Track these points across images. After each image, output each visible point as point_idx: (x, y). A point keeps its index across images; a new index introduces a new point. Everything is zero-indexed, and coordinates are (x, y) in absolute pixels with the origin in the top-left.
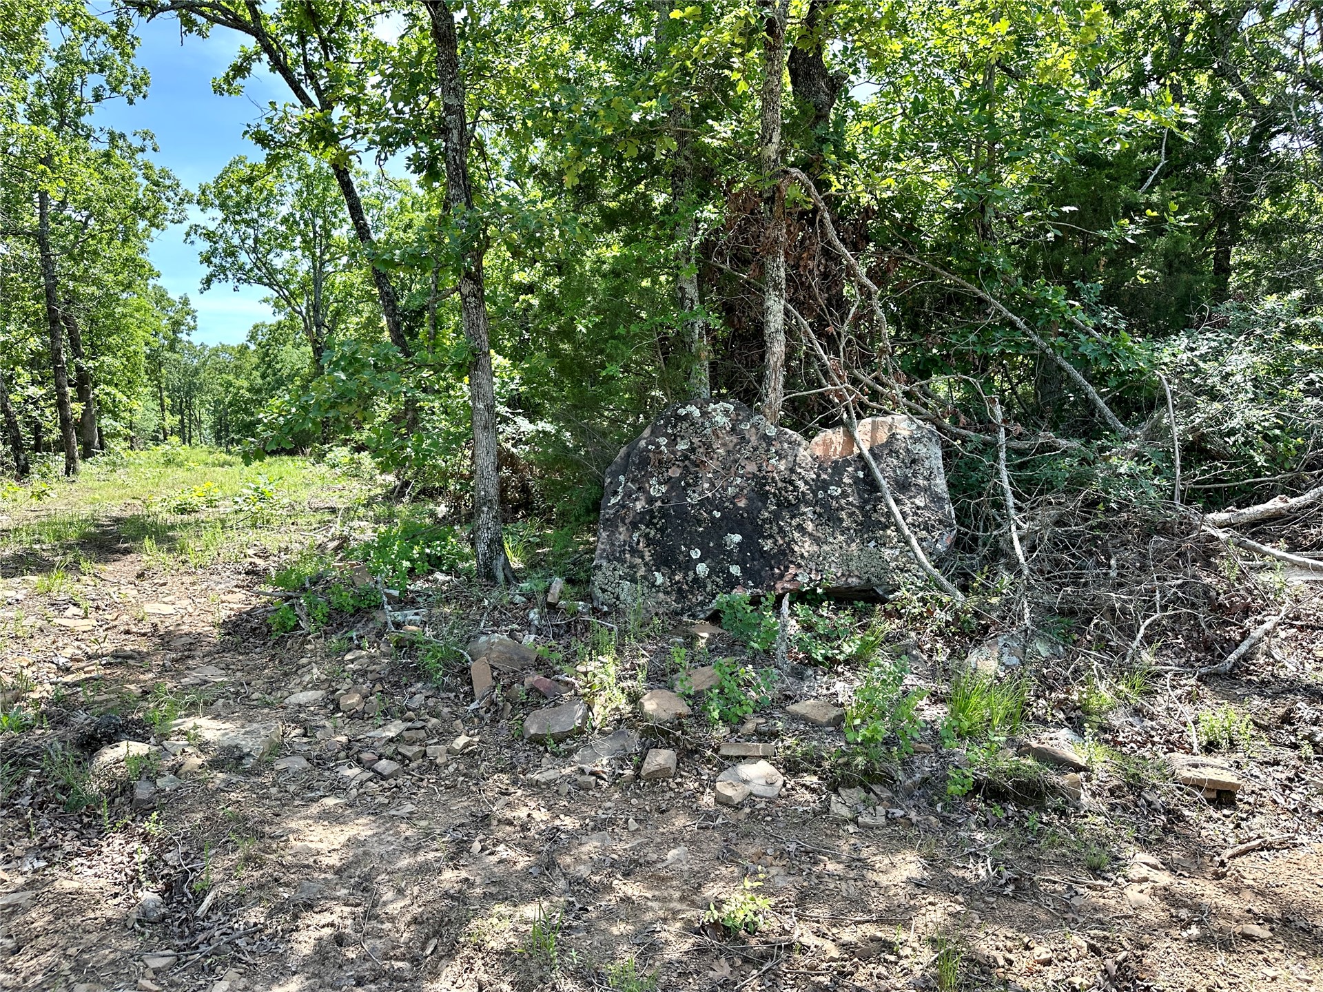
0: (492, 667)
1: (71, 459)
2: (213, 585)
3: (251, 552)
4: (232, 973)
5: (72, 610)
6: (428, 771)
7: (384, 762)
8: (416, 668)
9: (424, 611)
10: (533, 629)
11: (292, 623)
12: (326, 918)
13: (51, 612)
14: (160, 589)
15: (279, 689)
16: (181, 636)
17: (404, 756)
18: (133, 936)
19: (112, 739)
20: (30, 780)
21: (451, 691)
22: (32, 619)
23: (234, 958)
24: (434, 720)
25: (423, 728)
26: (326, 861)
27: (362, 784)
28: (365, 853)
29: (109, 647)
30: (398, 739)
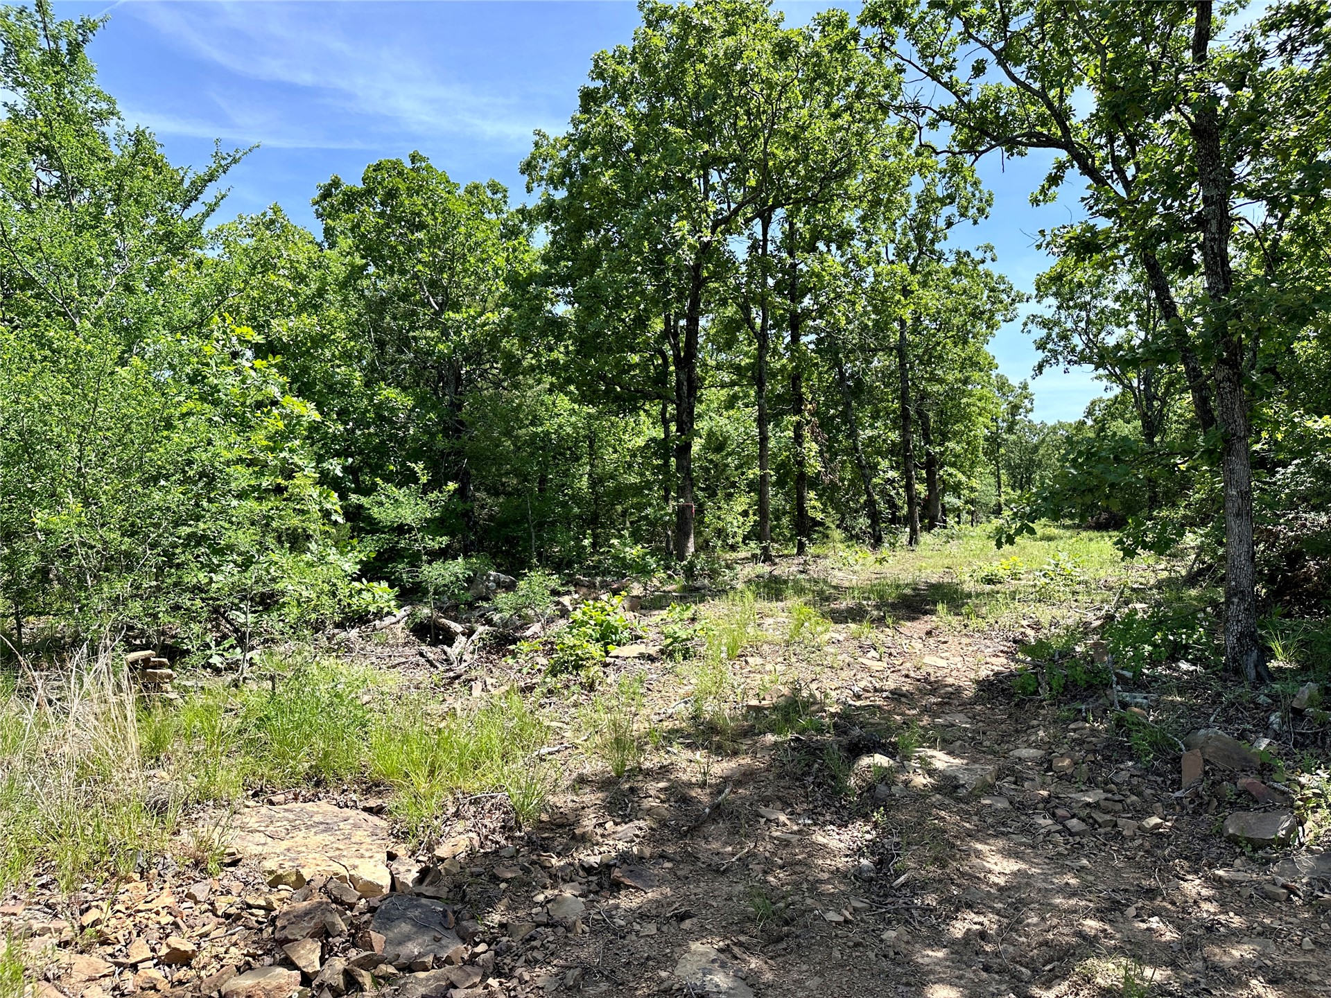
0: (1206, 762)
1: (914, 531)
2: (983, 648)
3: (1025, 623)
4: (902, 929)
5: (873, 653)
6: (1114, 838)
7: (1075, 821)
8: (1130, 748)
9: (1154, 696)
10: (1271, 733)
11: (1031, 689)
12: (981, 919)
13: (858, 652)
14: (942, 646)
15: (1008, 742)
16: (946, 686)
17: (1096, 821)
18: (848, 885)
19: (870, 751)
20: (816, 766)
21: (1159, 775)
22: (845, 655)
23: (907, 921)
24: (1134, 798)
25: (1120, 801)
26: (993, 879)
27: (1049, 833)
28: (1027, 884)
29: (890, 685)
30: (1096, 806)
